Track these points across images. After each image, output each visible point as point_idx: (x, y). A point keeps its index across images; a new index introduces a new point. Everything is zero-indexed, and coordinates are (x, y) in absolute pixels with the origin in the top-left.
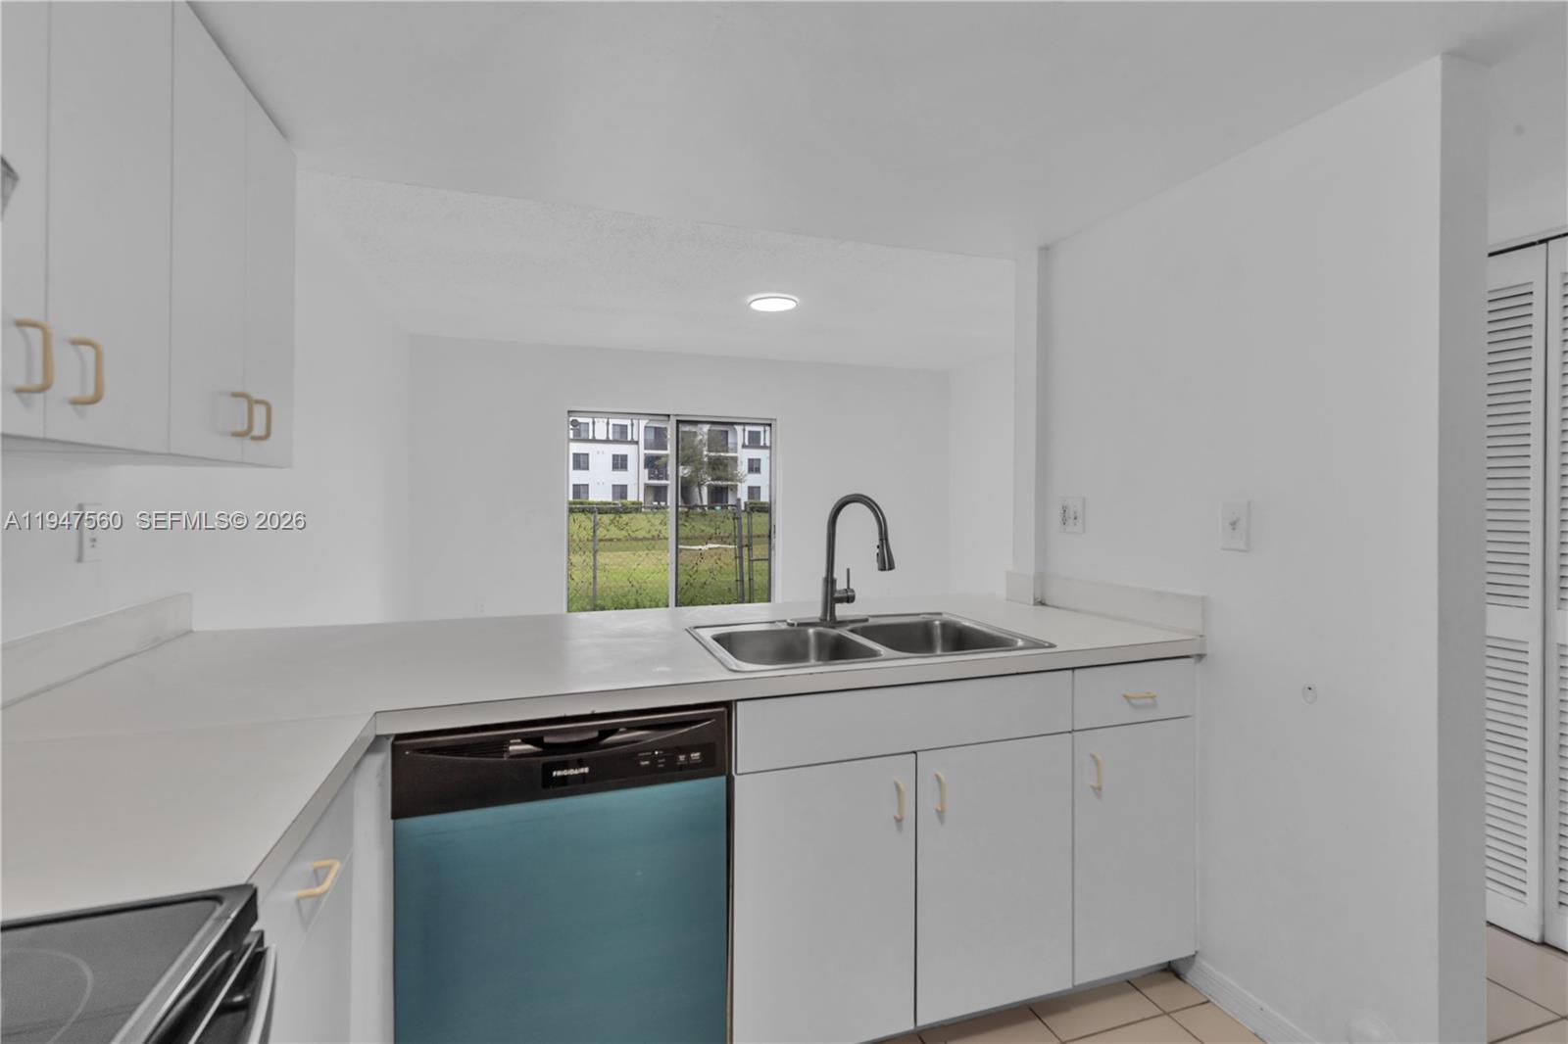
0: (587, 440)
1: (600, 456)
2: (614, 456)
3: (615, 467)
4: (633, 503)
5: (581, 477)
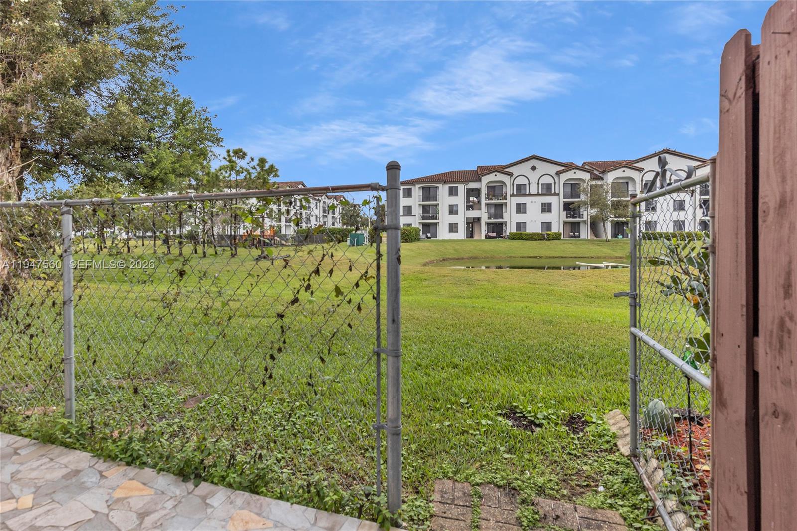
0: (525, 195)
1: (533, 205)
2: (542, 204)
3: (543, 211)
4: (555, 233)
5: (521, 218)
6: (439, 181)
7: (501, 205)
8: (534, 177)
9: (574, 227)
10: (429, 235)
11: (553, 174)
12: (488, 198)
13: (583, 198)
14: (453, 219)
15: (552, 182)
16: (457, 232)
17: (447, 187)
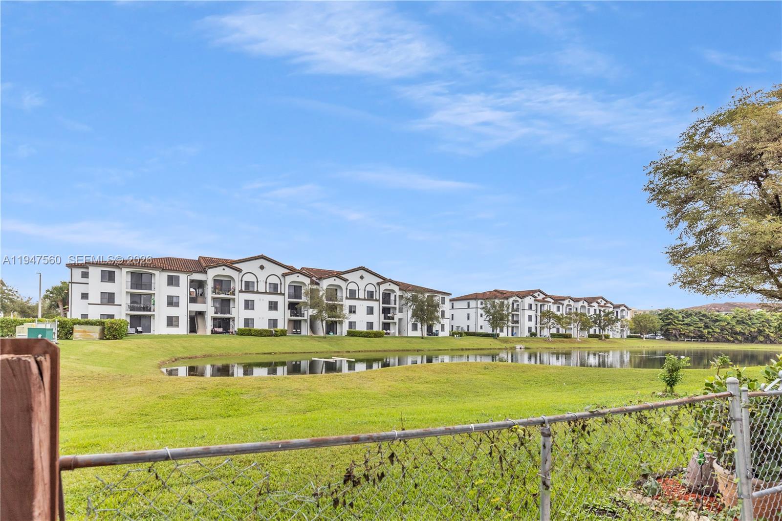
0: (253, 292)
1: (261, 302)
2: (269, 302)
3: (270, 308)
4: (282, 331)
5: (249, 314)
6: (156, 268)
7: (228, 300)
8: (262, 275)
9: (296, 325)
10: (140, 329)
11: (280, 275)
12: (214, 292)
13: (304, 299)
14: (173, 311)
15: (279, 282)
16: (178, 326)
17: (165, 275)
